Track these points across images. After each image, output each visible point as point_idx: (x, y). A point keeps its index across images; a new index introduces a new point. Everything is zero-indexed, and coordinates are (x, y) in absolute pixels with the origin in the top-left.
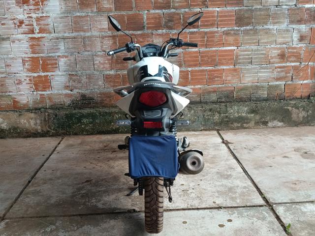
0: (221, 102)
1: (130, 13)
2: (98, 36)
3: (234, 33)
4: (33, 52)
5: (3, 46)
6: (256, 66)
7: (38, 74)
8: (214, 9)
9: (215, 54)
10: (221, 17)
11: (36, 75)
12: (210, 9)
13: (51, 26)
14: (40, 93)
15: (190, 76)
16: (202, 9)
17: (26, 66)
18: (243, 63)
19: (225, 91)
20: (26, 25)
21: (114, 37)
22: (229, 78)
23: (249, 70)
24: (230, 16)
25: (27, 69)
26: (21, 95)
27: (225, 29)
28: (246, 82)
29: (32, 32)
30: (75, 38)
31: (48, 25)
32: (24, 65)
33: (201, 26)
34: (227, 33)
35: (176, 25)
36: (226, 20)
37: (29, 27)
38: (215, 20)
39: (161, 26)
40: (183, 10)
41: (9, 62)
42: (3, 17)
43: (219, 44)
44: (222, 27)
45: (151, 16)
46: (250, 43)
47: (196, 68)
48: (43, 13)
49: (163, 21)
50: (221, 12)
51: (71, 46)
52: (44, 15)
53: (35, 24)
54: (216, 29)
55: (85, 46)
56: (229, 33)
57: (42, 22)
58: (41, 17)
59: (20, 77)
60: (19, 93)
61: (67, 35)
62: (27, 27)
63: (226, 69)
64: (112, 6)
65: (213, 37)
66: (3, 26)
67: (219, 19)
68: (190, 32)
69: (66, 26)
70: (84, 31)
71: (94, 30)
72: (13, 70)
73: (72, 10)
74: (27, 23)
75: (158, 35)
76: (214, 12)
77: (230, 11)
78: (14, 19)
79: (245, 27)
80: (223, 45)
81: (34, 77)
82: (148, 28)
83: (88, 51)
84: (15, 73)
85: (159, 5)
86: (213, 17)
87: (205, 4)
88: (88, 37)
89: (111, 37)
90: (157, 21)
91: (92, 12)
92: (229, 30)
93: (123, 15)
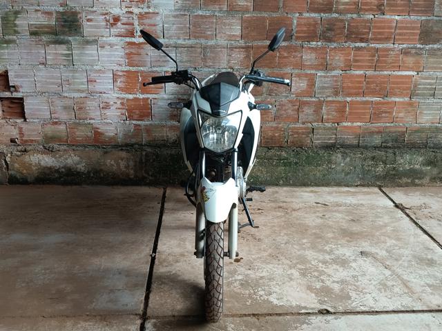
0: (386, 147)
1: (274, 15)
2: (225, 46)
3: (416, 53)
4: (130, 64)
5: (87, 52)
6: (439, 101)
7: (135, 96)
8: (393, 17)
9: (386, 80)
10: (401, 28)
11: (131, 97)
12: (387, 17)
13: (159, 28)
14: (134, 122)
15: (347, 109)
16: (376, 16)
17: (118, 84)
18: (423, 95)
19: (393, 133)
20: (123, 24)
21: (247, 48)
22: (401, 115)
23: (429, 105)
24: (413, 28)
25: (120, 88)
26: (107, 124)
27: (405, 46)
28: (423, 121)
29: (132, 34)
30: (192, 47)
31: (155, 25)
32: (114, 81)
33: (371, 39)
34: (405, 52)
35: (338, 36)
36: (407, 33)
37: (127, 26)
38: (392, 33)
39: (316, 36)
40: (349, 15)
41: (93, 75)
42: (90, 9)
43: (394, 67)
44: (400, 42)
45: (303, 21)
46: (435, 68)
47: (358, 99)
48: (149, 7)
49: (320, 30)
50: (402, 22)
51: (185, 58)
52: (151, 11)
53: (136, 23)
54: (392, 45)
55: (205, 59)
56: (409, 53)
57: (147, 21)
58: (146, 13)
59: (108, 98)
60: (105, 121)
61: (180, 42)
62: (124, 26)
63: (399, 102)
64: (250, 4)
65: (386, 56)
66: (88, 23)
67: (397, 31)
68: (355, 47)
69: (181, 29)
70: (207, 38)
71: (221, 37)
72: (98, 87)
73: (192, 5)
74: (124, 20)
75: (310, 48)
76: (391, 21)
77: (414, 22)
78: (107, 14)
79: (431, 46)
80: (399, 68)
81: (128, 100)
82: (298, 38)
83: (209, 67)
84: (101, 93)
85: (316, 6)
86: (390, 28)
87: (380, 10)
88: (211, 47)
89: (243, 48)
90: (312, 28)
91: (221, 11)
92: (409, 48)
93: (264, 17)
